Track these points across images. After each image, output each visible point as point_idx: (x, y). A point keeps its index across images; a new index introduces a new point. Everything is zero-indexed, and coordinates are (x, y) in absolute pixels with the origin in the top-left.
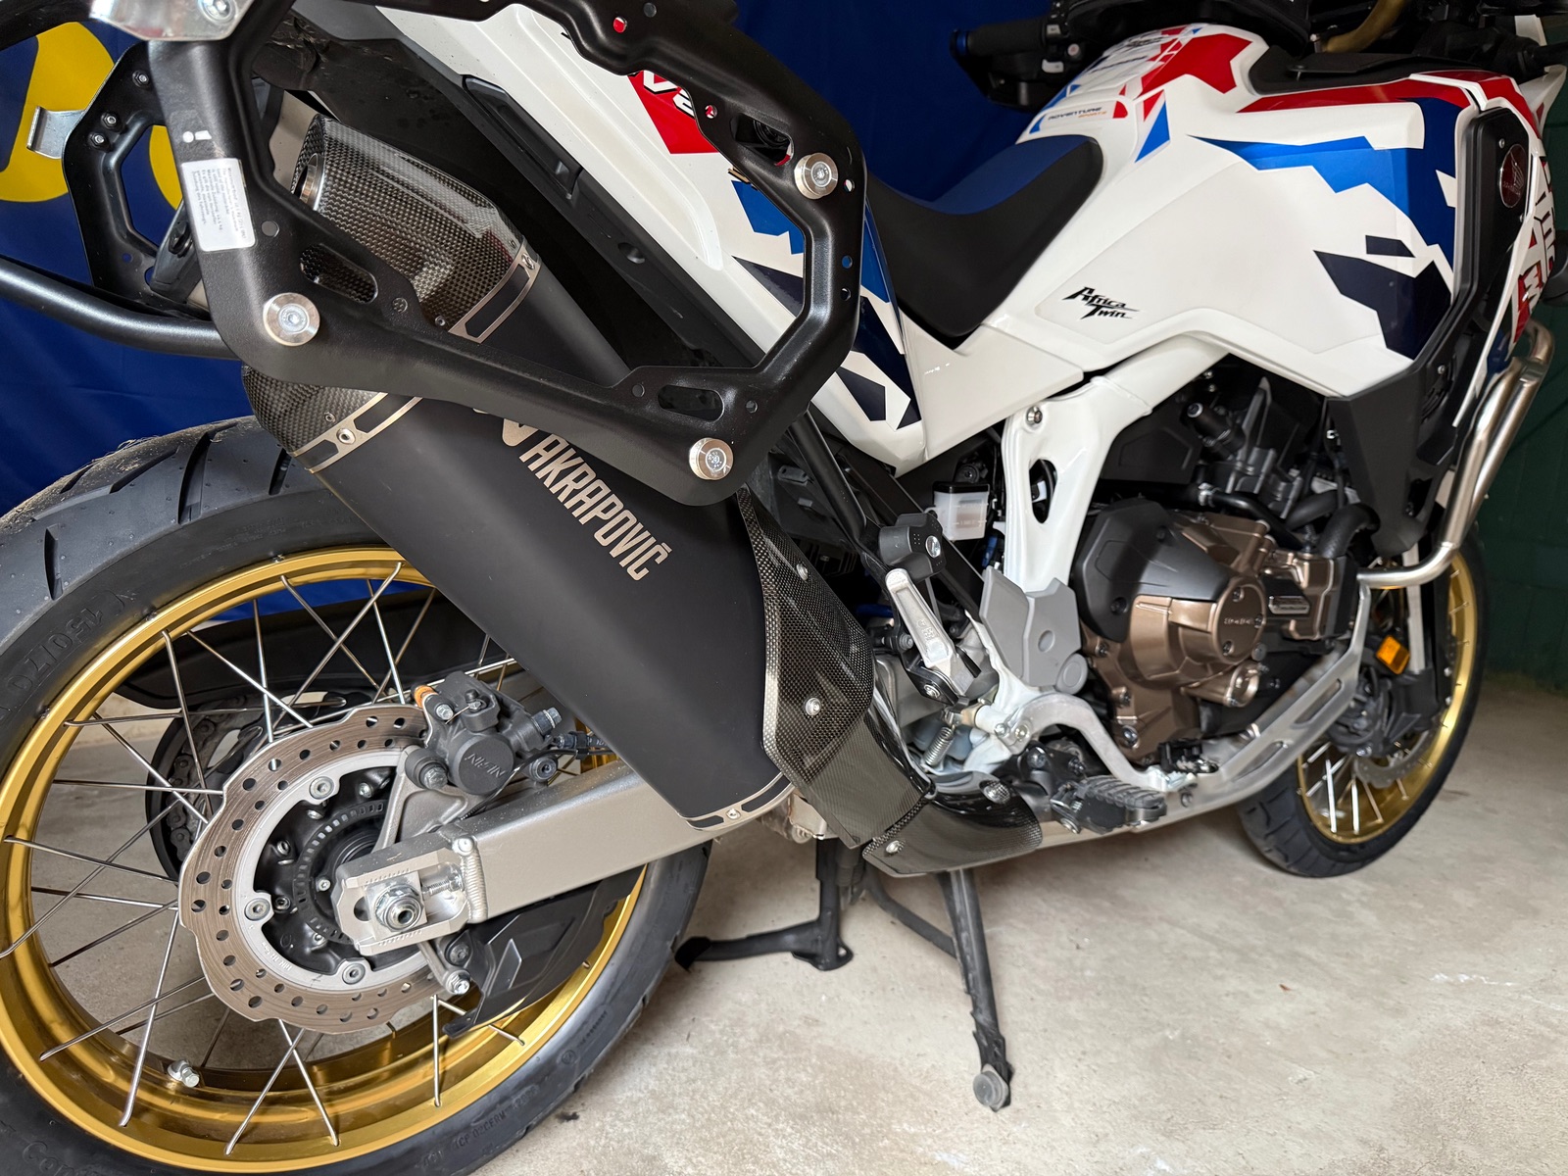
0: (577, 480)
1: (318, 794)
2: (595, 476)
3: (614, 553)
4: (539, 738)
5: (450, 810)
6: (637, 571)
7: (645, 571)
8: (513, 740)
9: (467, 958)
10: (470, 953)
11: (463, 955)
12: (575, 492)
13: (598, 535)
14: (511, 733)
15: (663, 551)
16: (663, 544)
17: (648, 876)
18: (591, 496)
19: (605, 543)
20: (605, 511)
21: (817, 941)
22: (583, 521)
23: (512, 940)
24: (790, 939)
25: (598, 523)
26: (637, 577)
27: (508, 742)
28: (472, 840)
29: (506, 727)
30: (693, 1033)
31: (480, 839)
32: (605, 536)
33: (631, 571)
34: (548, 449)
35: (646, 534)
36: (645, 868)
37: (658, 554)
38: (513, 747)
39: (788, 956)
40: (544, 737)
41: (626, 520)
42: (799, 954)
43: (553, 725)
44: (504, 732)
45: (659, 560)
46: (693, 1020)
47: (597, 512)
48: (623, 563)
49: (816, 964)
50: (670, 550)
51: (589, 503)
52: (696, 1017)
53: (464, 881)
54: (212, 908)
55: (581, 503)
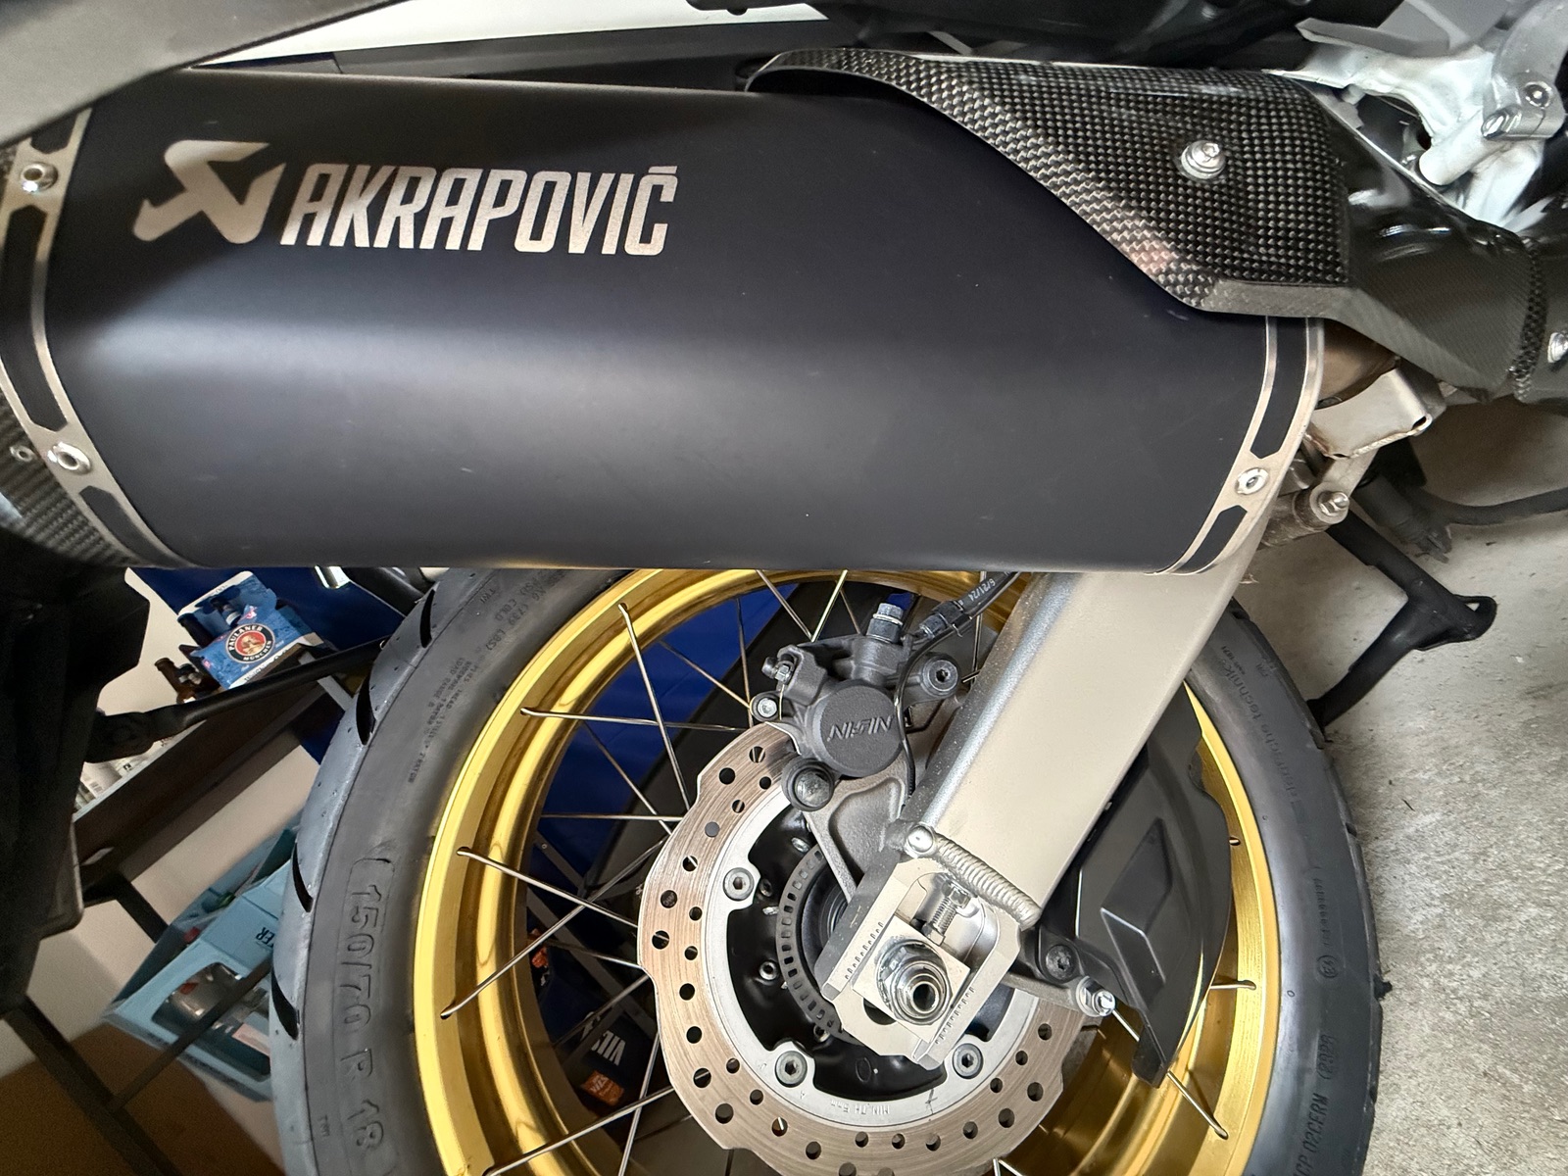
0: (408, 199)
1: (738, 893)
2: (434, 172)
3: (578, 244)
4: (895, 650)
5: (892, 801)
6: (646, 237)
7: (660, 231)
8: (867, 675)
9: (1073, 961)
10: (1072, 953)
11: (1065, 961)
12: (420, 220)
13: (523, 243)
14: (859, 671)
15: (665, 180)
16: (652, 170)
17: (1200, 694)
18: (453, 200)
19: (546, 244)
20: (500, 201)
21: (1434, 617)
22: (476, 243)
23: (1103, 910)
24: (1399, 637)
25: (503, 231)
26: (655, 247)
27: (862, 683)
28: (923, 828)
29: (851, 668)
30: (1409, 798)
31: (929, 821)
32: (536, 235)
33: (634, 247)
34: (317, 196)
35: (606, 180)
36: (1185, 685)
37: (657, 190)
38: (873, 682)
39: (1416, 653)
40: (900, 644)
41: (550, 187)
42: (1424, 645)
43: (896, 621)
44: (852, 676)
45: (668, 196)
46: (1390, 783)
47: (487, 213)
48: (609, 247)
49: (1458, 637)
50: (673, 169)
51: (460, 213)
52: (1392, 778)
53: (963, 884)
54: (742, 1107)
55: (446, 225)
